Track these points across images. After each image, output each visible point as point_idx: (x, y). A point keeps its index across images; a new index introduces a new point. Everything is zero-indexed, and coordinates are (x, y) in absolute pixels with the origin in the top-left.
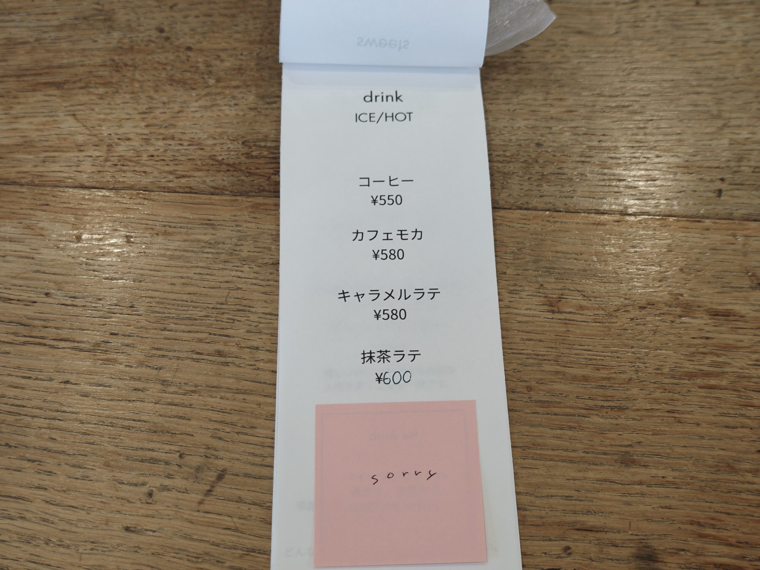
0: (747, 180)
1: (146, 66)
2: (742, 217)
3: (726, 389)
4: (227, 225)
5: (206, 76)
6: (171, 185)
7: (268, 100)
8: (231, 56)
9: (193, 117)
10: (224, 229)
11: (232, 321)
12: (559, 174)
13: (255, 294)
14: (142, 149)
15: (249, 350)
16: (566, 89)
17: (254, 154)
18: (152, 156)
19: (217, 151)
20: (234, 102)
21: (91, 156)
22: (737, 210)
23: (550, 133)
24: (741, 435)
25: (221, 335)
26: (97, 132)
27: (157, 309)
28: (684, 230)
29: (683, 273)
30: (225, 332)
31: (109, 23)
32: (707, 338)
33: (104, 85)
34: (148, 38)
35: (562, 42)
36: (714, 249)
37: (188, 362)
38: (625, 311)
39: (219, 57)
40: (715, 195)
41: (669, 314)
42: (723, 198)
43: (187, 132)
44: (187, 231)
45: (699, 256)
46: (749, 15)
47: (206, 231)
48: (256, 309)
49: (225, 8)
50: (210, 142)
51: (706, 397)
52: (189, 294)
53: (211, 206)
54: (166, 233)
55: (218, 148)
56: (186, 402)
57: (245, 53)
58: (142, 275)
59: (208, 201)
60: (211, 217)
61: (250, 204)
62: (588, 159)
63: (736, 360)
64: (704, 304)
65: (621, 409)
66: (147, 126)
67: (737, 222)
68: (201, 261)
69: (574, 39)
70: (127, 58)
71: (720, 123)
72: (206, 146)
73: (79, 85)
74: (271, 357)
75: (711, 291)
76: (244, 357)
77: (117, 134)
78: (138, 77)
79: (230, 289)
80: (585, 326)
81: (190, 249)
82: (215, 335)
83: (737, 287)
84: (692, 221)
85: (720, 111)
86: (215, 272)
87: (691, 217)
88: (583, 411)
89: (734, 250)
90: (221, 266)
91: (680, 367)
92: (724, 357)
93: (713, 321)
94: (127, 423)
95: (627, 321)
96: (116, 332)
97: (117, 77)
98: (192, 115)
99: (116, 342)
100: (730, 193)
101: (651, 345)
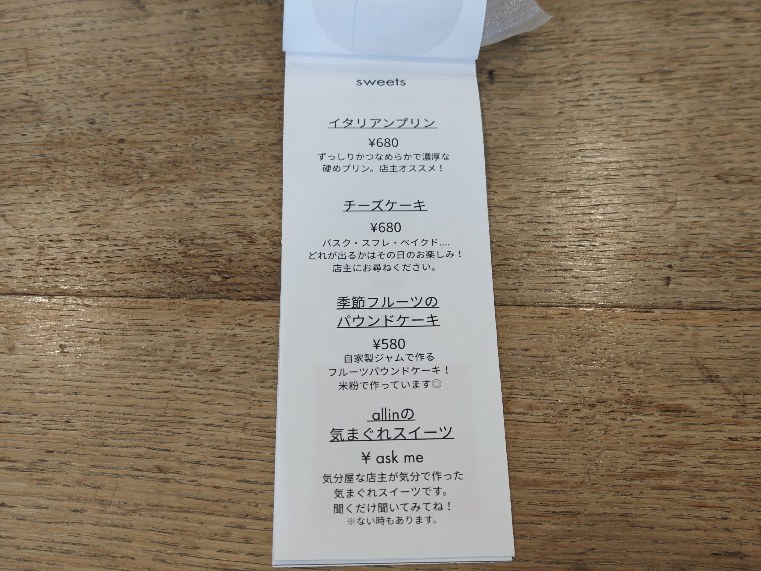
0: (696, 266)
1: (77, 161)
2: (692, 306)
3: (678, 489)
4: (165, 330)
5: (140, 171)
6: (105, 289)
7: (205, 195)
8: (166, 148)
9: (127, 215)
10: (161, 335)
11: (172, 434)
12: (504, 265)
13: (195, 404)
14: (75, 251)
15: (190, 465)
16: (510, 175)
17: (191, 252)
18: (85, 258)
19: (153, 251)
20: (170, 197)
21: (22, 260)
22: (685, 299)
23: (495, 222)
24: (695, 537)
25: (160, 450)
26: (28, 234)
27: (93, 424)
28: (632, 321)
29: (633, 367)
30: (165, 446)
31: (38, 115)
32: (659, 436)
33: (35, 182)
34: (78, 131)
35: (505, 125)
36: (664, 341)
37: (127, 479)
38: (575, 410)
39: (153, 148)
40: (664, 282)
41: (619, 411)
42: (671, 286)
43: (121, 231)
44: (123, 339)
45: (648, 348)
46: (694, 91)
47: (143, 338)
48: (196, 420)
49: (159, 96)
50: (145, 241)
51: (659, 499)
52: (127, 406)
53: (148, 310)
54: (101, 342)
55: (153, 248)
56: (127, 523)
57: (180, 144)
58: (78, 387)
59: (145, 305)
60: (148, 322)
61: (188, 307)
62: (534, 249)
63: (688, 458)
64: (654, 400)
65: (574, 514)
66: (79, 226)
67: (686, 311)
68: (138, 370)
69: (517, 122)
70: (58, 153)
71: (667, 206)
72: (141, 245)
73: (8, 183)
74: (213, 472)
75: (662, 386)
76: (185, 472)
77: (48, 236)
78: (69, 173)
79: (168, 399)
80: (535, 427)
81: (127, 357)
82: (154, 449)
83: (688, 381)
84: (640, 312)
85: (666, 193)
86: (153, 382)
87: (639, 307)
88: (535, 518)
89: (684, 341)
90: (159, 375)
91: (632, 468)
92: (676, 456)
93: (664, 417)
94: (66, 547)
95: (578, 420)
96: (52, 449)
97: (47, 174)
98: (126, 212)
99: (53, 460)
100: (678, 280)
101: (601, 445)
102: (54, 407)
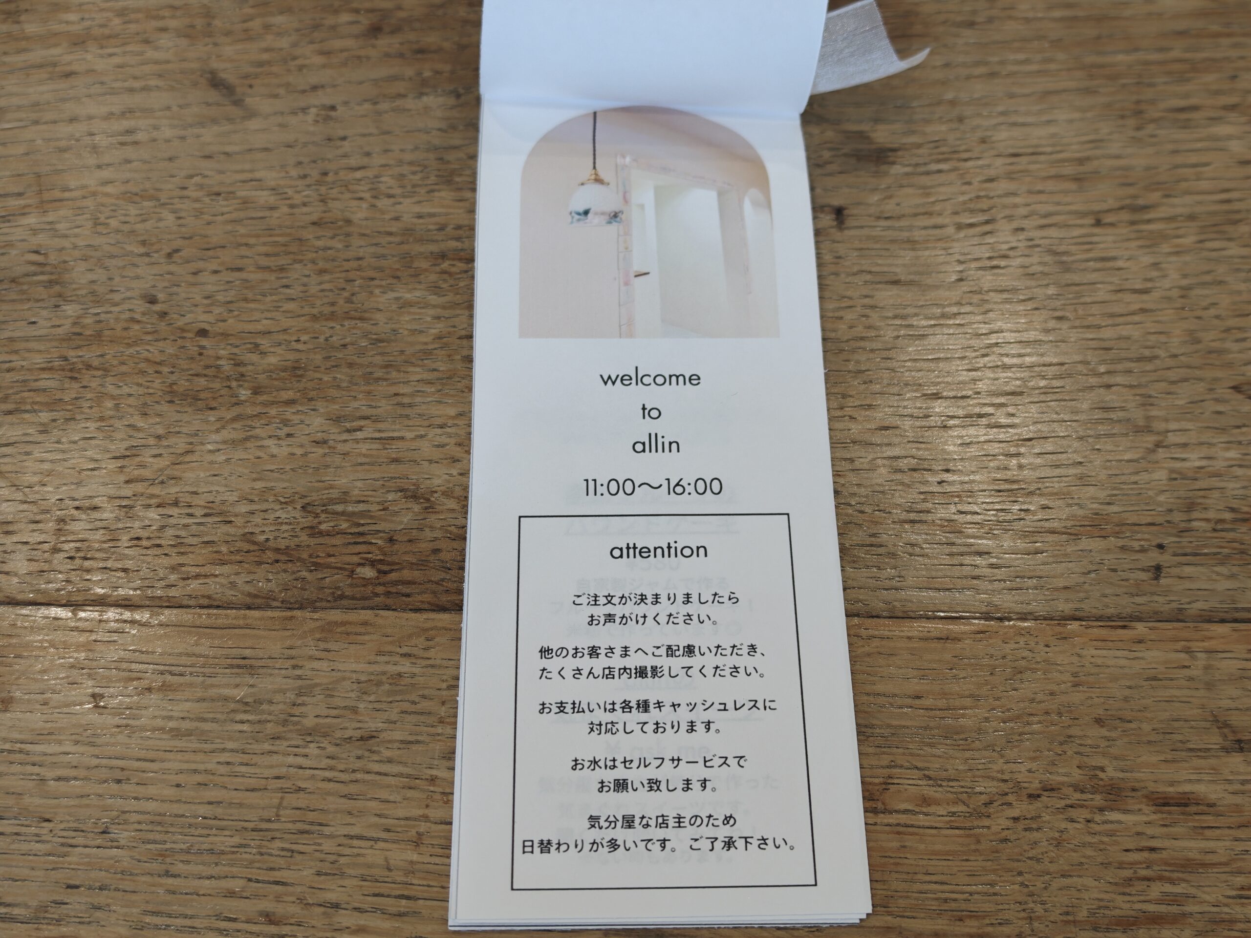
0: (1205, 546)
1: (124, 368)
2: (1201, 616)
4: (277, 666)
5: (234, 384)
6: (173, 592)
7: (348, 425)
8: (280, 344)
9: (211, 463)
10: (271, 675)
11: (289, 854)
12: (872, 545)
13: (330, 799)
14: (120, 526)
15: (322, 909)
16: (877, 388)
17: (323, 527)
18: (138, 539)
19: (257, 526)
20: (286, 430)
21: (26, 543)
22: (1189, 603)
25: (269, 882)
26: (38, 496)
27: (151, 836)
28: (1099, 644)
29: (1102, 726)
30: (277, 875)
31: (57, 288)
32: (1152, 849)
33: (49, 405)
34: (127, 315)
35: (867, 301)
36: (1155, 679)
38: (1002, 804)
39: (257, 346)
40: (1150, 575)
41: (1082, 806)
42: (1163, 581)
43: (200, 490)
44: (203, 682)
45: (1127, 692)
46: (1188, 241)
47: (238, 680)
48: (332, 829)
49: (267, 255)
50: (243, 508)
52: (210, 803)
53: (248, 631)
54: (165, 688)
55: (257, 519)
57: (304, 338)
58: (123, 769)
59: (241, 622)
60: (247, 653)
61: (318, 624)
62: (923, 517)
63: (1206, 889)
64: (1142, 785)
66: (127, 482)
67: (1191, 625)
68: (230, 739)
69: (887, 296)
70: (90, 354)
71: (1149, 440)
72: (236, 516)
74: (362, 922)
75: (1154, 759)
76: (314, 923)
77: (74, 499)
78: (111, 389)
79: (282, 790)
80: (935, 836)
81: (211, 716)
82: (258, 881)
83: (1200, 750)
84: (1112, 627)
85: (1148, 418)
86: (256, 759)
87: (1109, 619)
89: (1191, 679)
90: (267, 746)
91: (1107, 907)
92: (1183, 885)
93: (1159, 816)
95: (1009, 823)
96: (77, 883)
97: (72, 390)
98: (210, 457)
99: (77, 902)
100: (1175, 571)
101: (1053, 868)
102: (80, 806)
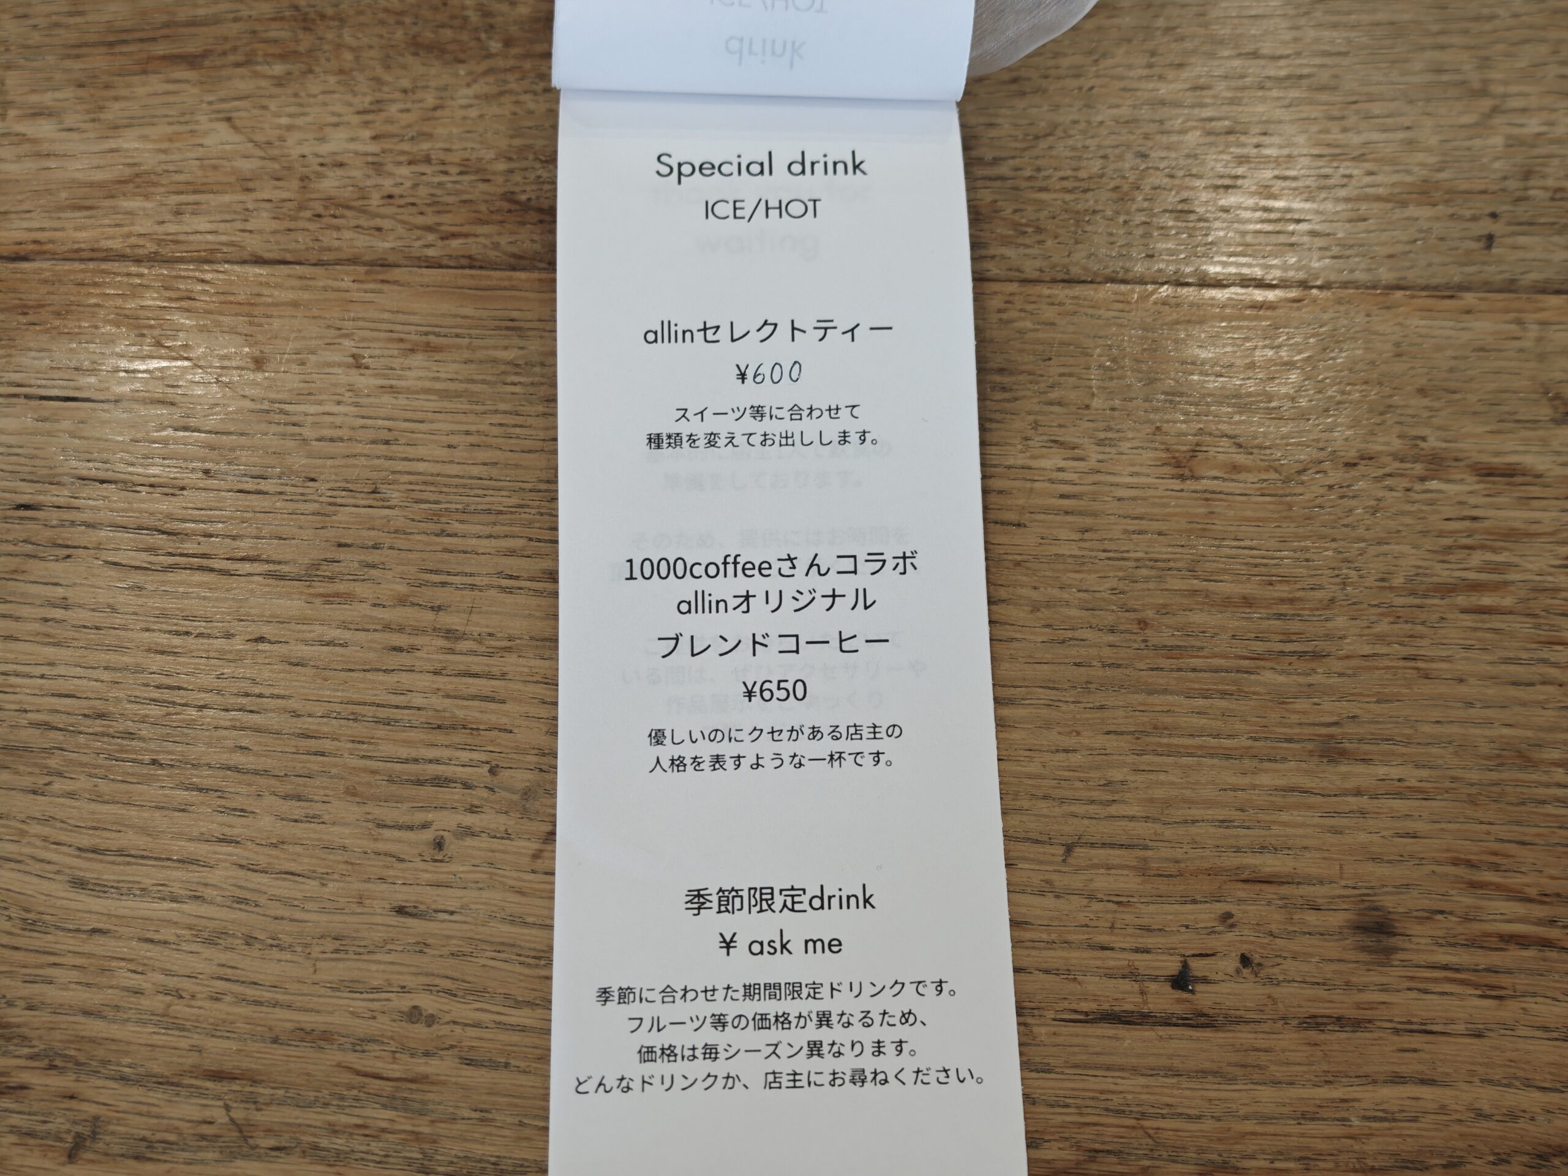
0: (1542, 215)
1: (362, 19)
2: (1534, 287)
3: (1511, 613)
5: (483, 36)
6: (431, 252)
9: (464, 118)
12: (1181, 211)
14: (369, 183)
16: (1188, 46)
18: (390, 197)
19: (517, 184)
21: (270, 201)
22: (1523, 274)
23: (1163, 133)
24: (1542, 697)
26: (278, 152)
27: (424, 496)
28: (1423, 314)
29: (1425, 397)
32: (1474, 519)
33: (283, 57)
36: (1483, 350)
37: (493, 592)
38: (1317, 472)
40: (1481, 244)
41: (1402, 475)
42: (1494, 251)
43: (454, 147)
44: (470, 343)
45: (1453, 363)
47: (506, 342)
50: (501, 166)
51: (1475, 629)
52: (485, 464)
53: (513, 293)
54: (429, 348)
55: (517, 178)
56: (495, 671)
58: (390, 430)
59: (506, 283)
60: (515, 314)
62: (1236, 182)
63: (1529, 558)
64: (1466, 454)
65: (1317, 656)
66: (375, 138)
67: (1524, 296)
68: (503, 400)
71: (1486, 104)
72: (494, 173)
73: (232, 58)
75: (1480, 429)
77: (317, 155)
78: (348, 39)
80: (1243, 502)
81: (479, 377)
82: (539, 541)
83: (1528, 421)
84: (1438, 297)
85: (1485, 82)
87: (1436, 288)
88: (1246, 663)
89: (1521, 350)
91: (1426, 575)
92: (1506, 554)
93: (1482, 486)
94: (383, 713)
95: (1322, 491)
96: (349, 541)
97: (306, 41)
98: (461, 113)
99: (350, 559)
100: (1509, 241)
101: (1368, 535)
102: (347, 466)
